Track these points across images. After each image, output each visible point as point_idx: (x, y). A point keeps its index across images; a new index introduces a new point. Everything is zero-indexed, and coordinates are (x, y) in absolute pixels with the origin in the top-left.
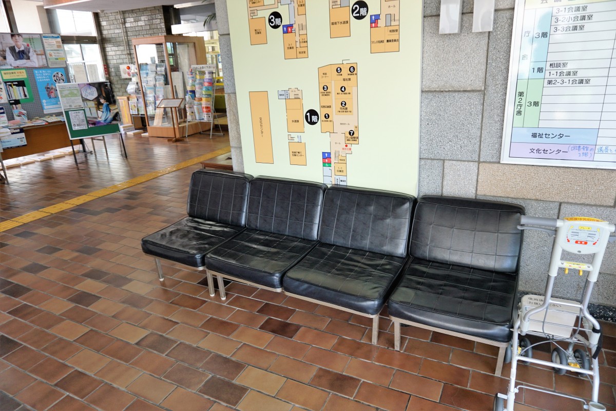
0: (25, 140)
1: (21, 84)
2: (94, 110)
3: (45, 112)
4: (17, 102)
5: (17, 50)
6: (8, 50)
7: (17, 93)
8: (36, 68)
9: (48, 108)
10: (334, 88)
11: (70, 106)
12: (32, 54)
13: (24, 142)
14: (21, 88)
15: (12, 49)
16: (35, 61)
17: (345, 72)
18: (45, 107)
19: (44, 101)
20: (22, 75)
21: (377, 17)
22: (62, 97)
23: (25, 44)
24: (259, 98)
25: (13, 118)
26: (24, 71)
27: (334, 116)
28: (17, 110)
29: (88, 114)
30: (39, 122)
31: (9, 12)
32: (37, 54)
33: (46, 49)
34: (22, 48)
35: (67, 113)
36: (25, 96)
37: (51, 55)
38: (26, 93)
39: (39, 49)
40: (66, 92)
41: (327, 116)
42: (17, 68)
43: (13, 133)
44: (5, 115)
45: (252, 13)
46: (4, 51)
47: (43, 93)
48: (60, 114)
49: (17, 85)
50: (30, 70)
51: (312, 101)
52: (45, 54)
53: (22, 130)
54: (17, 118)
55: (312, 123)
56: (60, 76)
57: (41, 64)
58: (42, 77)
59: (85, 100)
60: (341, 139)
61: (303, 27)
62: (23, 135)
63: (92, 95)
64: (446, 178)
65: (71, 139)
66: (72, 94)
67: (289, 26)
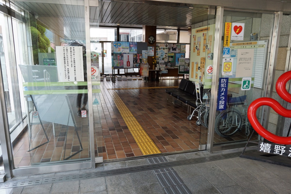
0: (167, 72)
1: (172, 57)
2: (187, 67)
3: (176, 65)
4: (170, 62)
5: (174, 48)
6: (171, 48)
7: (170, 59)
8: (177, 53)
9: (177, 65)
10: (202, 63)
11: (181, 64)
12: (177, 50)
13: (167, 73)
14: (172, 58)
15: (172, 48)
16: (177, 51)
17: (204, 59)
18: (176, 64)
19: (176, 62)
20: (173, 55)
22: (180, 61)
23: (176, 46)
24: (193, 63)
25: (167, 66)
26: (174, 54)
27: (202, 68)
28: (169, 64)
29: (185, 67)
30: (172, 68)
31: (179, 36)
32: (178, 49)
33: (181, 48)
34: (175, 48)
35: (180, 66)
36: (172, 60)
37: (182, 50)
38: (173, 60)
39: (179, 48)
40: (181, 60)
41: (201, 68)
42: (172, 53)
43: (165, 70)
44: (165, 65)
45: (194, 46)
46: (170, 48)
47: (177, 60)
48: (178, 67)
49: (171, 57)
50: (175, 54)
51: (199, 65)
52: (180, 49)
53: (167, 69)
54: (168, 66)
55: (199, 70)
56: (183, 55)
57: (179, 52)
58: (177, 56)
59: (185, 63)
60: (202, 73)
61: (200, 49)
62: (167, 71)
63: (188, 62)
65: (179, 74)
66: (183, 61)
67: (198, 49)
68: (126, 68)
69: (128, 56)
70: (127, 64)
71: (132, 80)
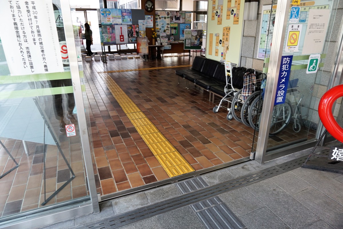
0: (171, 47)
1: (175, 28)
2: (194, 40)
3: (180, 39)
4: (173, 35)
5: (177, 17)
6: (174, 17)
7: (173, 32)
8: (181, 23)
9: (181, 38)
10: (225, 34)
11: (187, 37)
12: (181, 19)
13: (170, 48)
14: (175, 30)
15: (175, 16)
16: (181, 21)
17: (228, 29)
18: (181, 37)
19: (181, 35)
20: (176, 25)
21: (235, 14)
22: (185, 34)
23: (180, 15)
24: (211, 35)
25: (170, 40)
26: (177, 24)
27: (225, 42)
28: (172, 37)
29: (192, 41)
30: (177, 42)
32: (183, 19)
33: (186, 17)
34: (178, 16)
35: (185, 40)
36: (175, 33)
37: (187, 19)
38: (176, 32)
39: (183, 17)
40: (187, 32)
41: (223, 42)
42: (175, 23)
43: (168, 45)
44: (167, 38)
45: (213, 11)
46: (173, 17)
47: (181, 32)
48: (183, 40)
49: (174, 29)
50: (179, 24)
51: (221, 38)
52: (185, 19)
53: (171, 44)
54: (171, 40)
55: (220, 44)
56: (188, 26)
57: (183, 22)
58: (182, 26)
59: (192, 36)
60: (225, 48)
61: (222, 16)
62: (170, 46)
63: (195, 34)
64: (247, 63)
65: (184, 49)
66: (189, 33)
67: (219, 15)
68: (118, 44)
69: (121, 28)
70: (121, 38)
71: (128, 59)
